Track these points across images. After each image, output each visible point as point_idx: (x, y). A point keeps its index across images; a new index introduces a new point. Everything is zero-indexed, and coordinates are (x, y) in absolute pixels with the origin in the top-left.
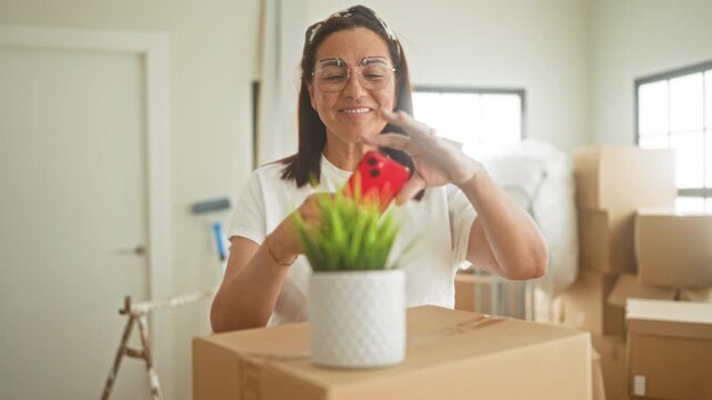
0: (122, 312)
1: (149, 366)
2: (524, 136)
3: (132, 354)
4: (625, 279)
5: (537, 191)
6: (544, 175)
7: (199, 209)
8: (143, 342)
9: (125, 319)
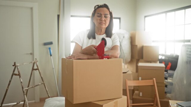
0: (13, 66)
1: (20, 77)
2: (120, 28)
3: (16, 75)
4: (141, 60)
5: (122, 41)
6: (124, 37)
7: (45, 44)
8: (18, 72)
9: (14, 67)
